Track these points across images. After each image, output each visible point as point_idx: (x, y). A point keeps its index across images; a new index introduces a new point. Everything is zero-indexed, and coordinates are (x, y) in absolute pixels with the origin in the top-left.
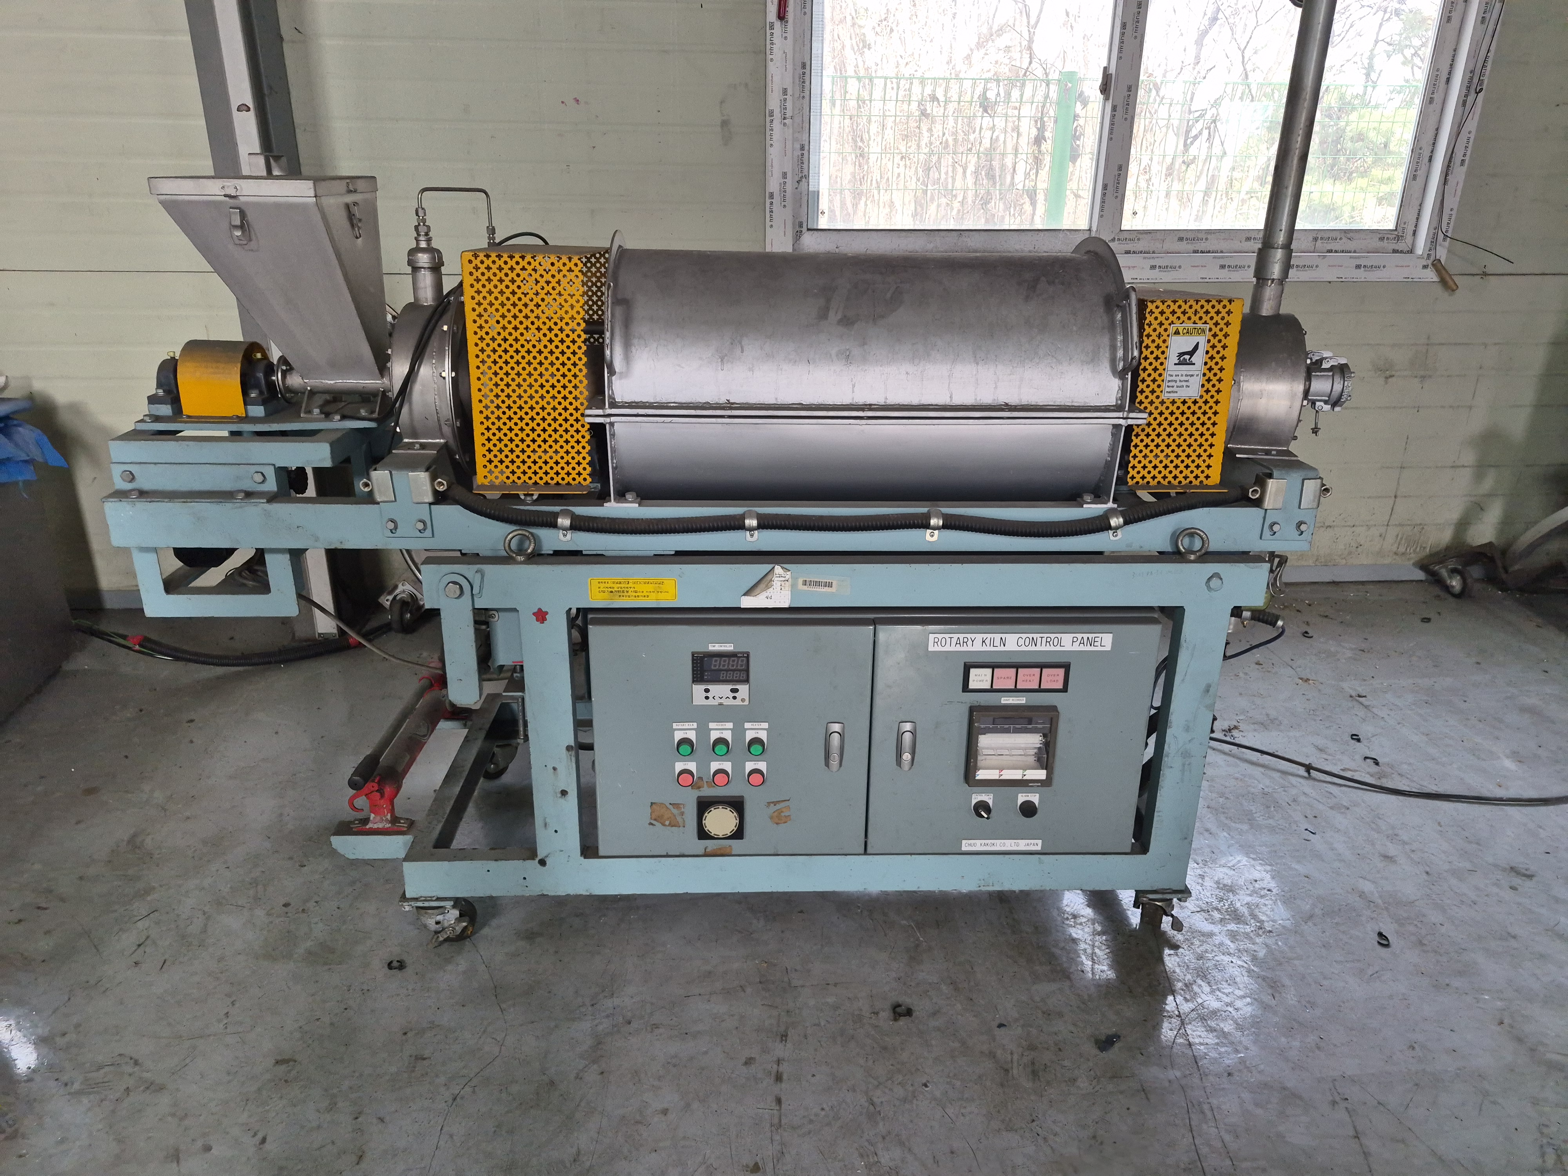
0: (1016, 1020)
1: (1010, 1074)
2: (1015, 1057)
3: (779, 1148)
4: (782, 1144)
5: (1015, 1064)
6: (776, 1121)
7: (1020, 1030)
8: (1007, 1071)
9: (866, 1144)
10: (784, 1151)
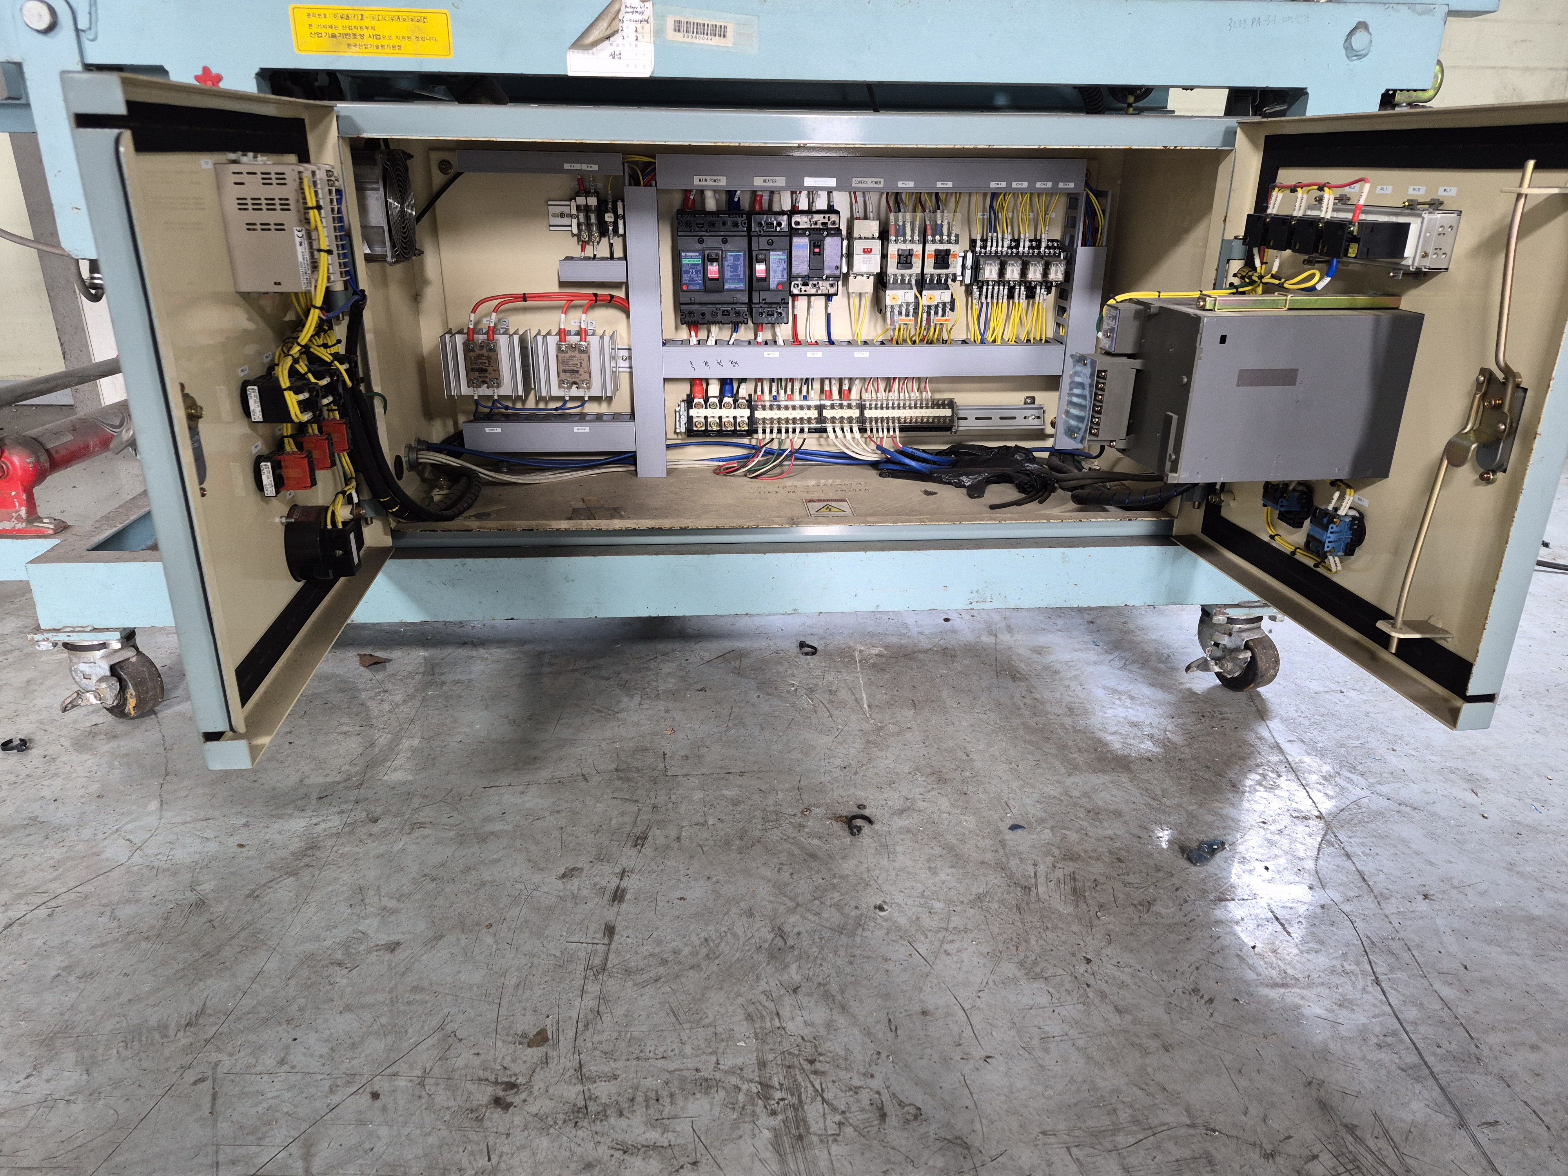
0: (1042, 821)
1: (1033, 893)
2: (1042, 869)
3: (592, 1004)
4: (603, 998)
5: (1041, 880)
6: (597, 961)
7: (1047, 834)
8: (1027, 889)
9: (763, 998)
10: (603, 1009)
